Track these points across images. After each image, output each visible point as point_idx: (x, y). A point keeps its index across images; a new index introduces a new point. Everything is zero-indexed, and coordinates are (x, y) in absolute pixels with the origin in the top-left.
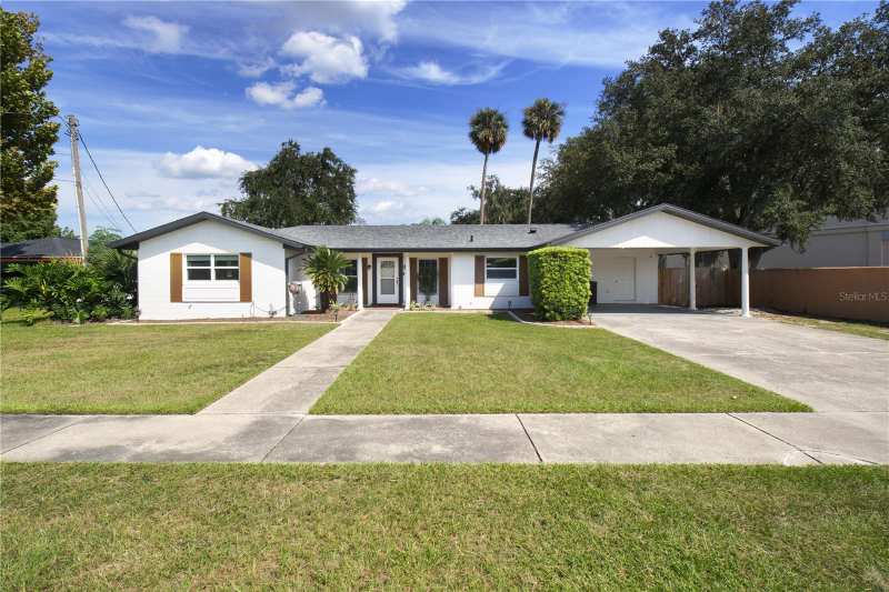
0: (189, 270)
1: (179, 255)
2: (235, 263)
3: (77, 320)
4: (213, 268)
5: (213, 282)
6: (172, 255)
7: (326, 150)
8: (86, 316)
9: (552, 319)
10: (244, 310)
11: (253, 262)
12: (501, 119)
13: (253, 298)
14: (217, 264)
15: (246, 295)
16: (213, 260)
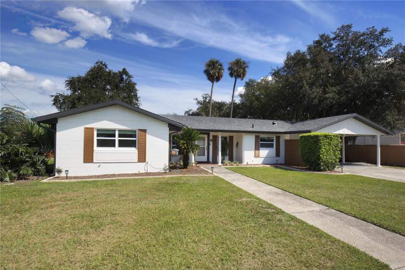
0: (97, 140)
1: (92, 129)
2: (134, 136)
3: (7, 179)
4: (117, 139)
5: (117, 148)
6: (85, 128)
7: (124, 69)
8: (15, 175)
9: (325, 170)
10: (140, 168)
11: (147, 135)
12: (221, 65)
13: (147, 160)
14: (120, 136)
15: (142, 158)
16: (117, 133)
